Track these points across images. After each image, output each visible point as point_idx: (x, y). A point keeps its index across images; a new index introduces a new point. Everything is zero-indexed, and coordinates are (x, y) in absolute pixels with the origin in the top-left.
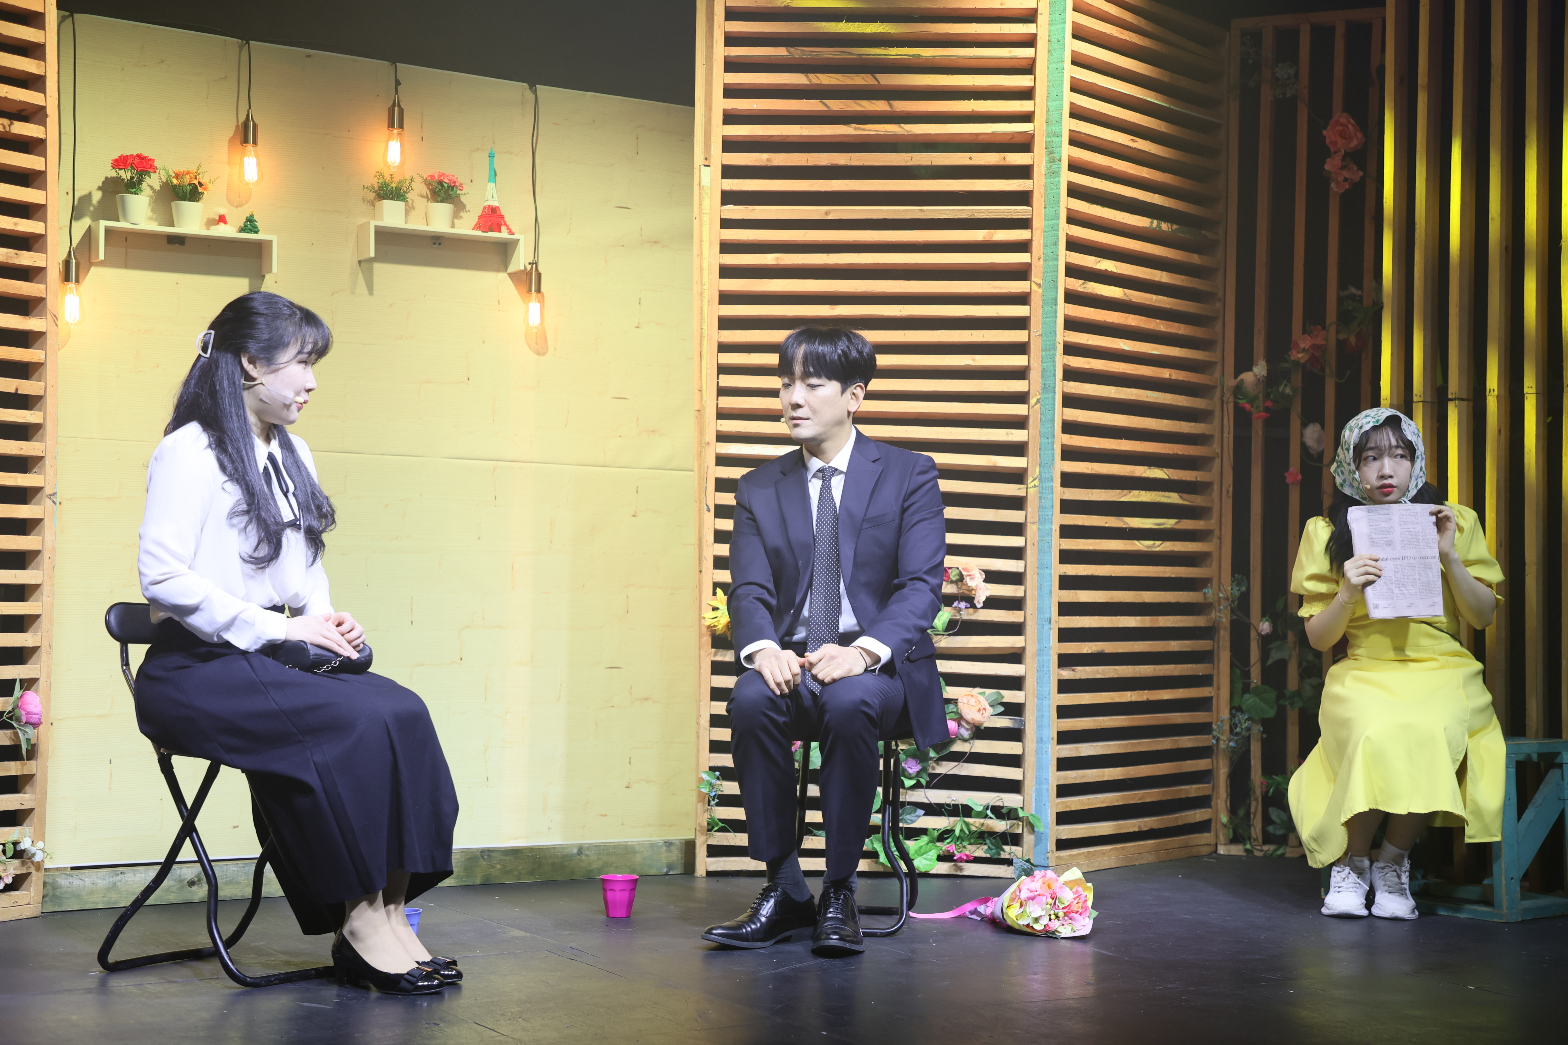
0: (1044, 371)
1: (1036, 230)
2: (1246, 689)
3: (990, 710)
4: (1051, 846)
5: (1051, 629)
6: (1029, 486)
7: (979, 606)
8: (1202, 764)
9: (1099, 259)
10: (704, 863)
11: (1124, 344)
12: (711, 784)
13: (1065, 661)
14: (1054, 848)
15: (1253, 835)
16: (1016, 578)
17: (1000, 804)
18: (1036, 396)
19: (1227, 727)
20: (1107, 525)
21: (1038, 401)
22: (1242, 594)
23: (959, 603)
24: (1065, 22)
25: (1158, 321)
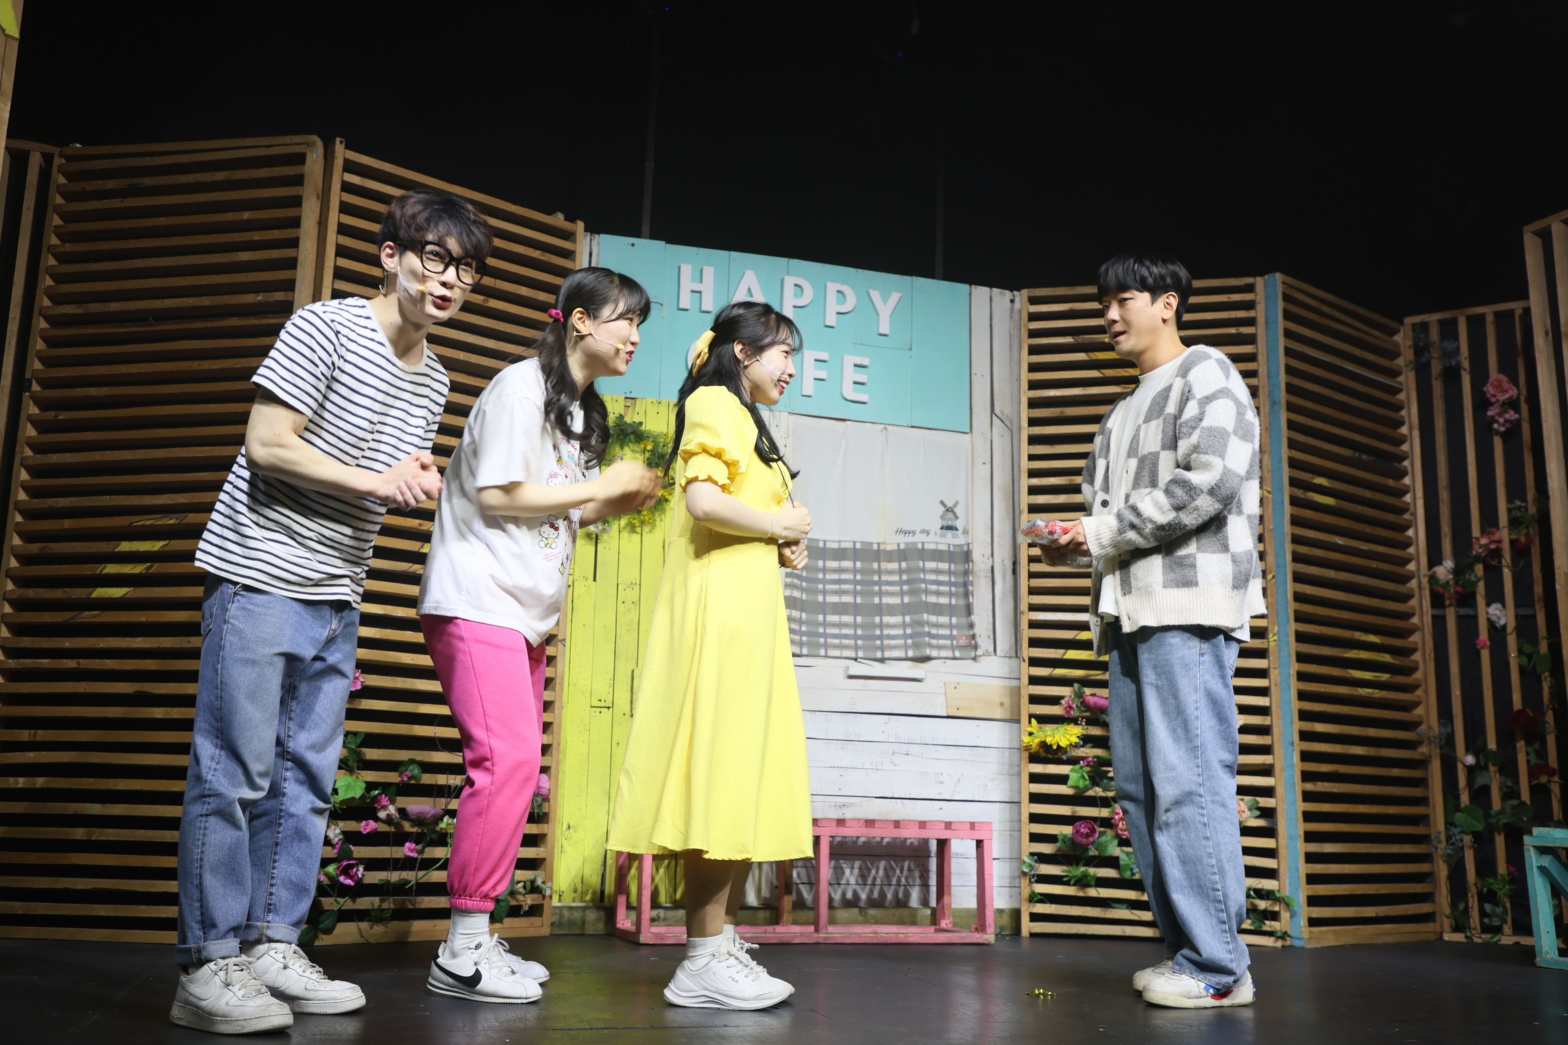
0: (1276, 555)
2: (1457, 808)
3: (1248, 813)
4: (1303, 922)
5: (1294, 751)
6: (1271, 640)
8: (1425, 867)
9: (1316, 475)
10: (1027, 927)
11: (1337, 539)
12: (1031, 866)
13: (1306, 776)
14: (1307, 924)
15: (1472, 925)
16: (1264, 711)
17: (1260, 886)
18: (1272, 573)
19: (1443, 838)
20: (1335, 674)
21: (1274, 577)
22: (1448, 734)
24: (1277, 308)
25: (1365, 525)
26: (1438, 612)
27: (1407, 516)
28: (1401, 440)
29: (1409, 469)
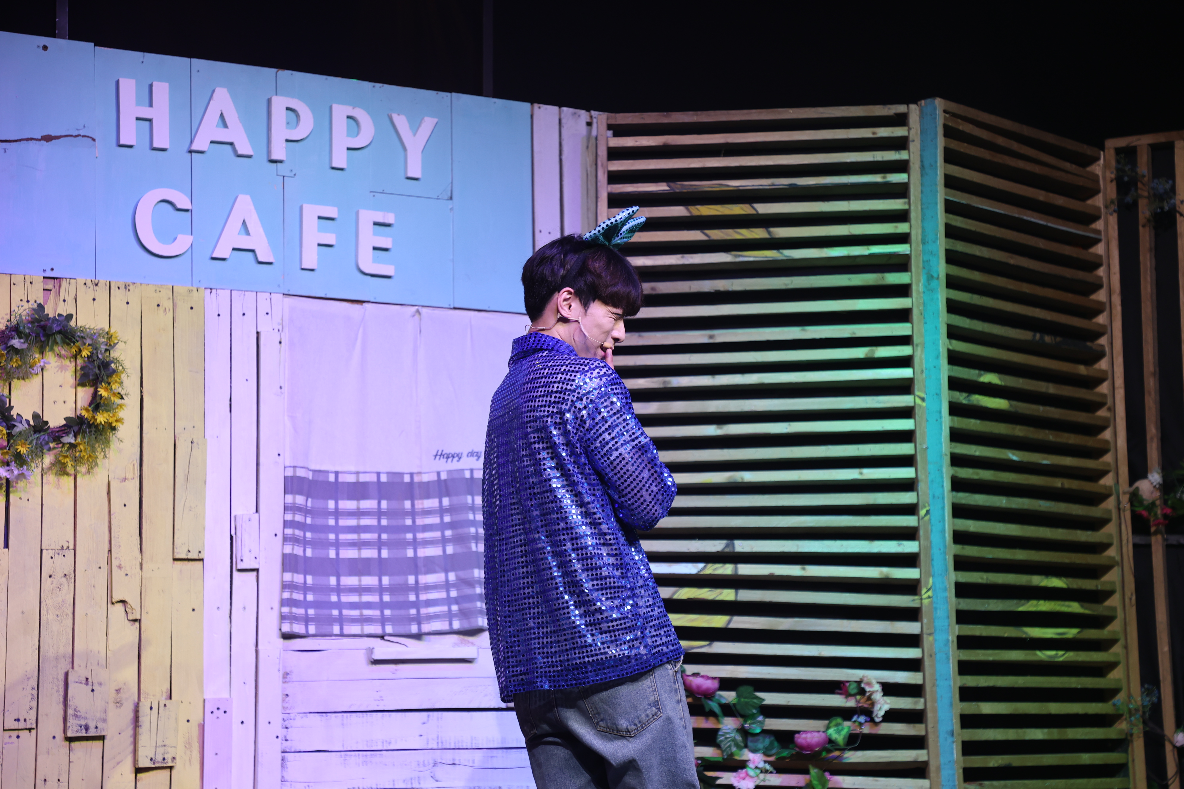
0: (933, 482)
1: (917, 345)
5: (953, 742)
6: (924, 596)
7: (877, 720)
9: (982, 372)
11: (1014, 454)
13: (971, 775)
16: (915, 691)
18: (925, 507)
20: (1006, 635)
21: (928, 512)
23: (858, 717)
24: (936, 148)
25: (1047, 432)
26: (1139, 540)
27: (1102, 413)
28: (1097, 310)
29: (1107, 349)
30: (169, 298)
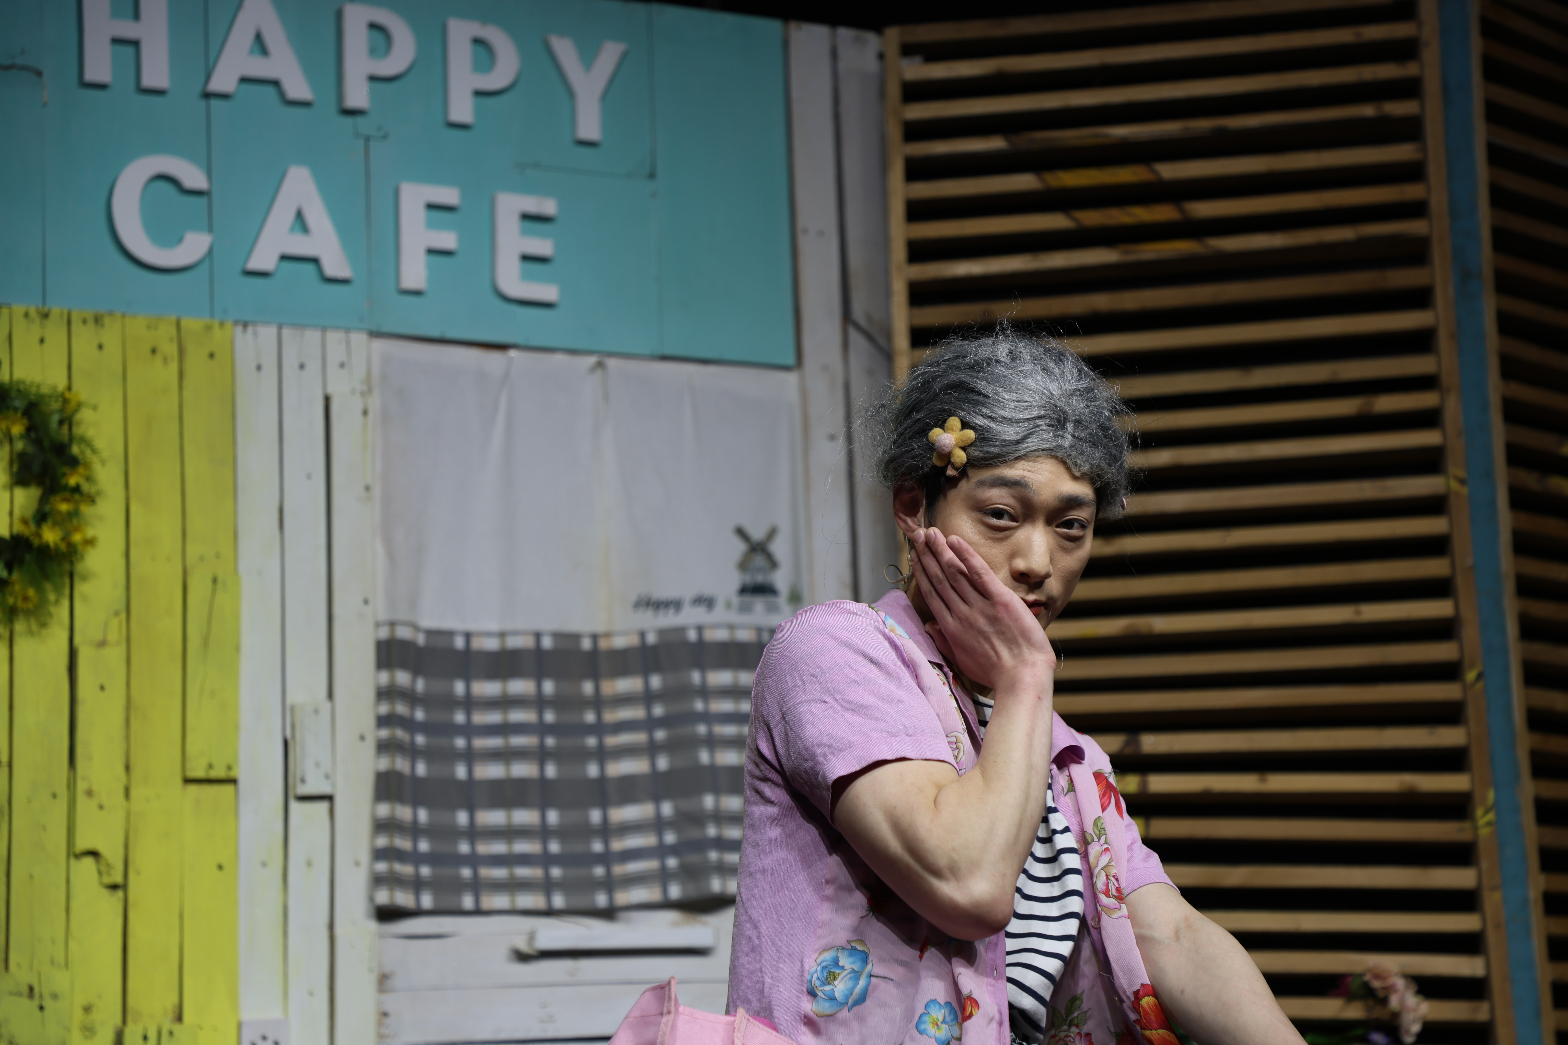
6: (1479, 823)
7: (1408, 1040)
18: (1475, 666)
21: (1479, 675)
30: (171, 340)
